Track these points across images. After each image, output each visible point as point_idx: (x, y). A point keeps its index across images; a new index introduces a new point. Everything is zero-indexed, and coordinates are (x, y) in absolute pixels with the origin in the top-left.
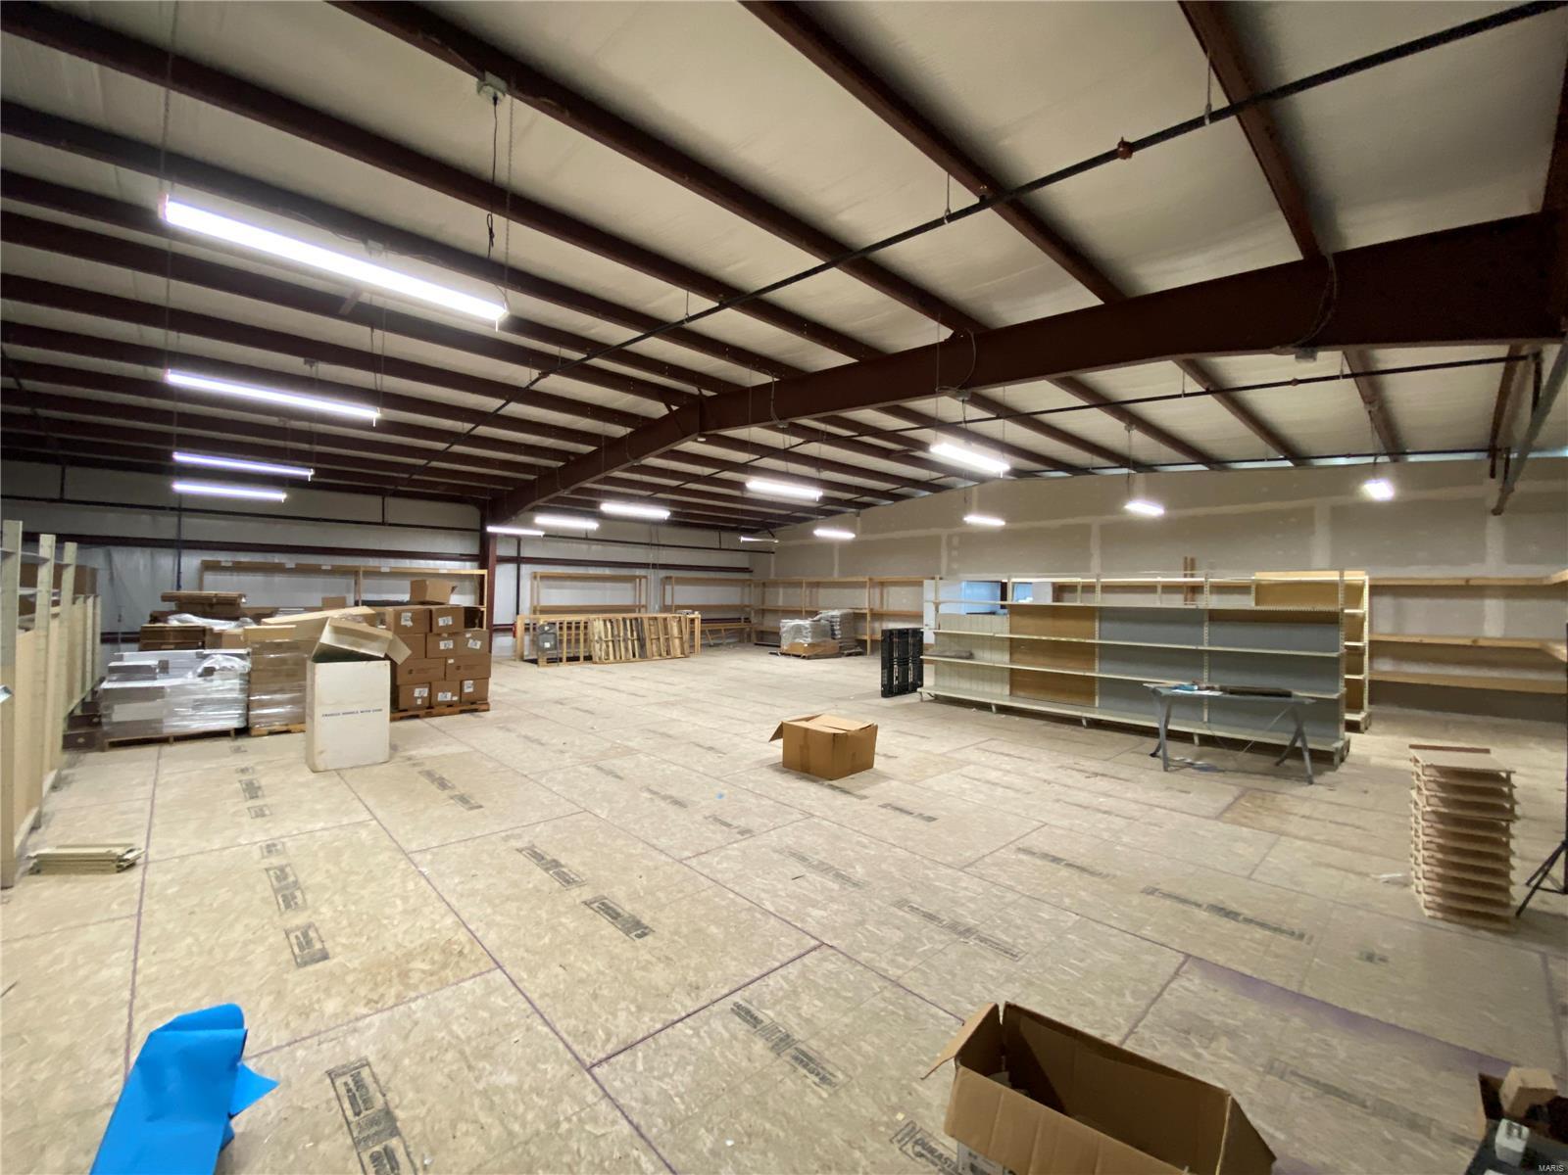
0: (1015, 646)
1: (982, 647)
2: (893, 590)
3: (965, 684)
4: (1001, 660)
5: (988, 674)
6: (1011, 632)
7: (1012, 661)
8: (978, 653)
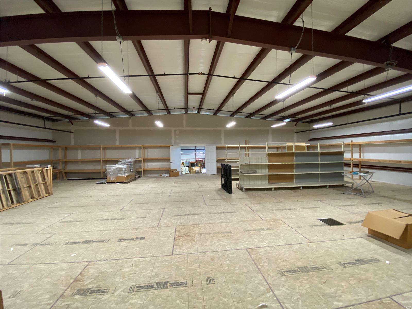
0: (270, 167)
1: (259, 168)
2: (150, 150)
3: (252, 182)
4: (265, 172)
5: (261, 178)
6: (269, 162)
7: (269, 172)
8: (258, 171)
